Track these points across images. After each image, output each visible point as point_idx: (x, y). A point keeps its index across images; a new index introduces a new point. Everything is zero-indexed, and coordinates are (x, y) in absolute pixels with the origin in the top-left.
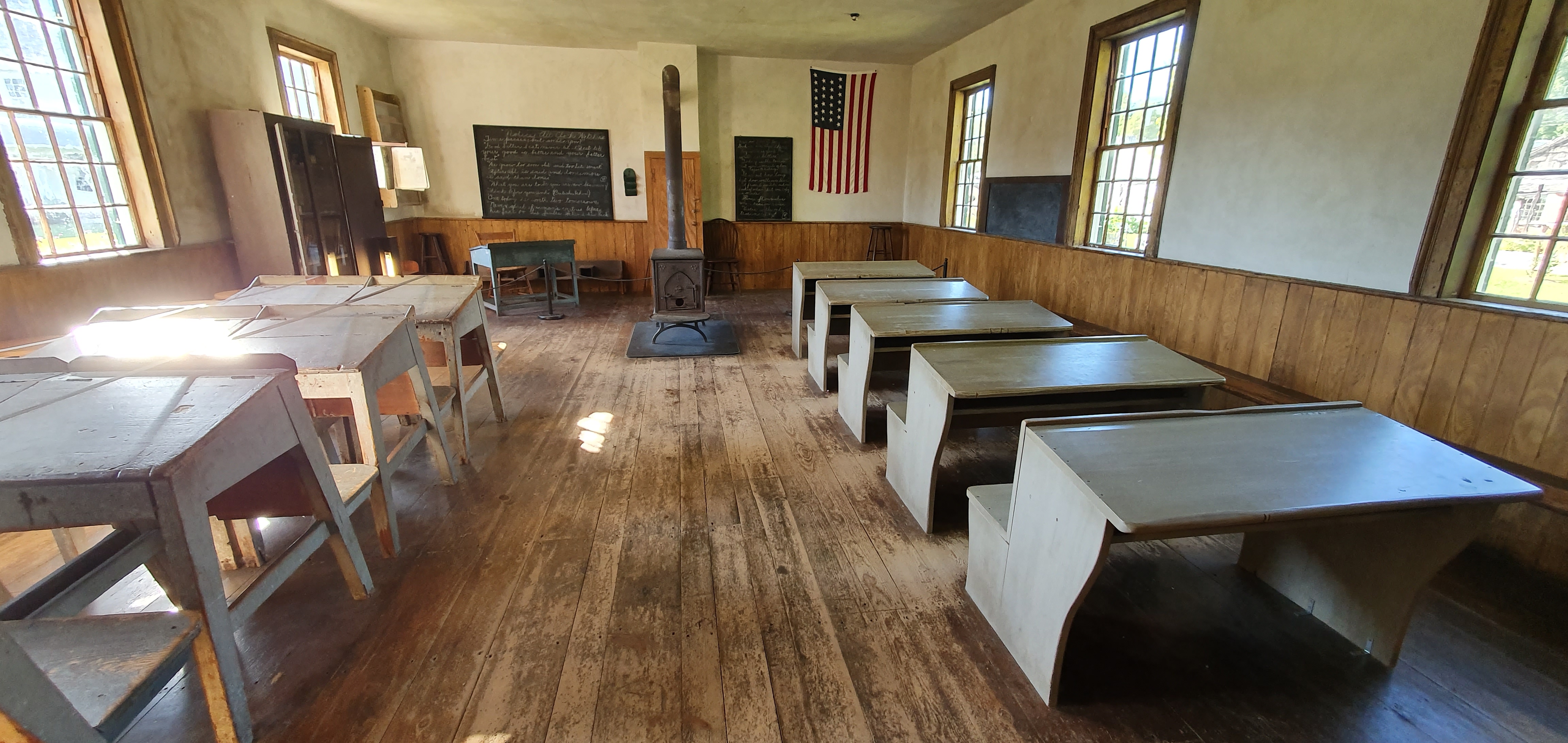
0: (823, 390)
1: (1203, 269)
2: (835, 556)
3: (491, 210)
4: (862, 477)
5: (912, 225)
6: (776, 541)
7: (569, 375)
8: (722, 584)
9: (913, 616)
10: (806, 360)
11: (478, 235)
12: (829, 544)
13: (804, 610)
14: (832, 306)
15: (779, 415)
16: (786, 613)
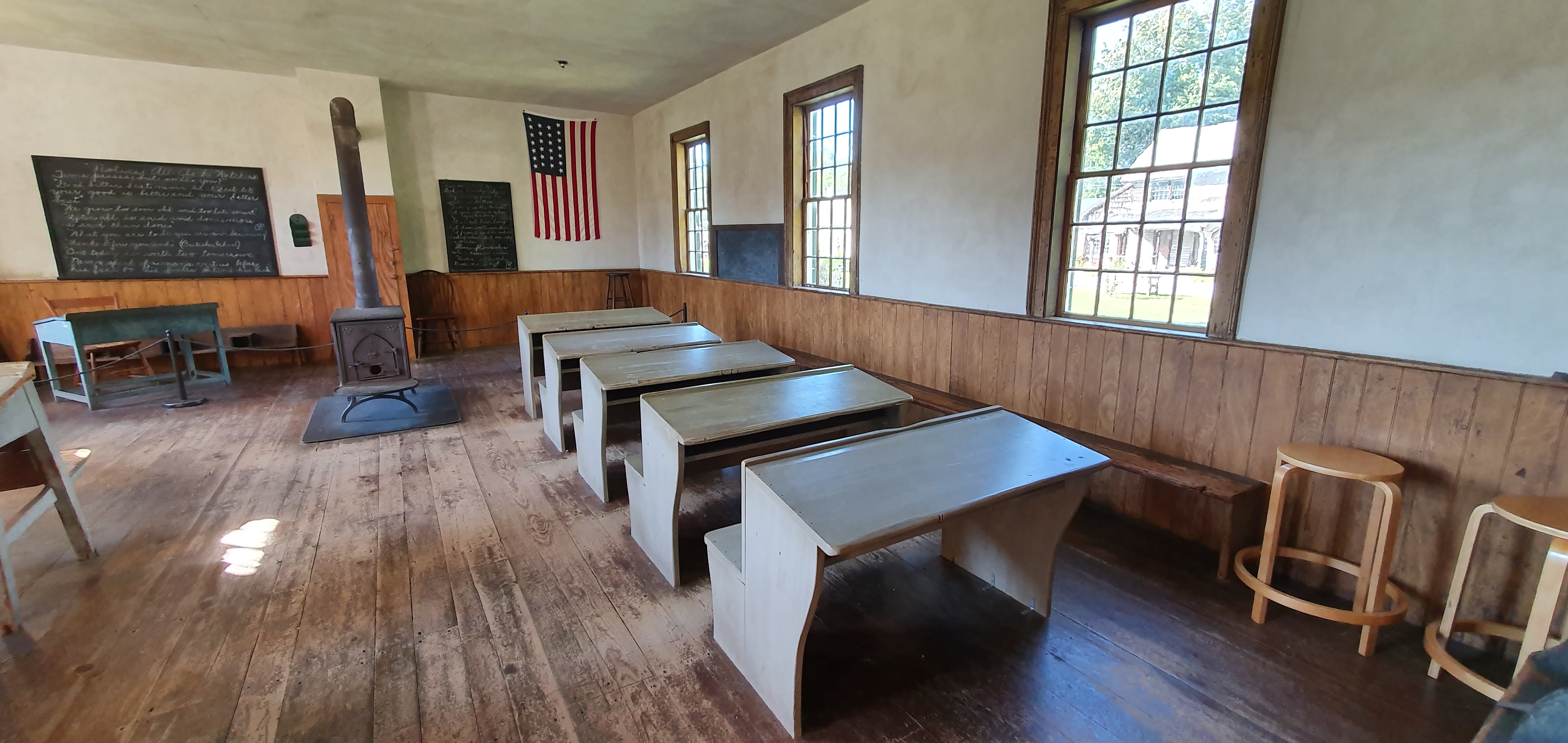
0: (561, 451)
1: (894, 302)
2: (574, 638)
3: (73, 269)
4: (605, 540)
5: (649, 271)
6: (503, 635)
7: (211, 476)
8: (430, 708)
9: (661, 683)
10: (541, 420)
11: (50, 303)
12: (568, 625)
13: (537, 710)
14: (562, 361)
15: (510, 486)
16: (514, 720)
